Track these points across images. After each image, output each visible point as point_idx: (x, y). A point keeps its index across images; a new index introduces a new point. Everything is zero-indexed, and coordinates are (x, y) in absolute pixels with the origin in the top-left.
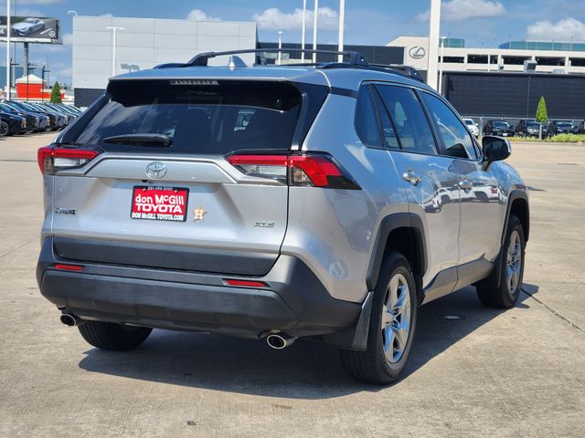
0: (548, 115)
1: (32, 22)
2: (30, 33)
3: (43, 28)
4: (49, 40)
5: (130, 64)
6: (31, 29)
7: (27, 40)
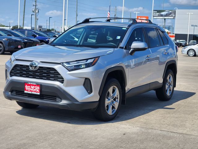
1: (167, 12)
2: (166, 15)
3: (171, 13)
4: (172, 18)
5: (194, 25)
6: (167, 14)
7: (165, 18)
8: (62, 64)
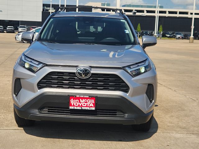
0: (141, 29)
8: (123, 68)
